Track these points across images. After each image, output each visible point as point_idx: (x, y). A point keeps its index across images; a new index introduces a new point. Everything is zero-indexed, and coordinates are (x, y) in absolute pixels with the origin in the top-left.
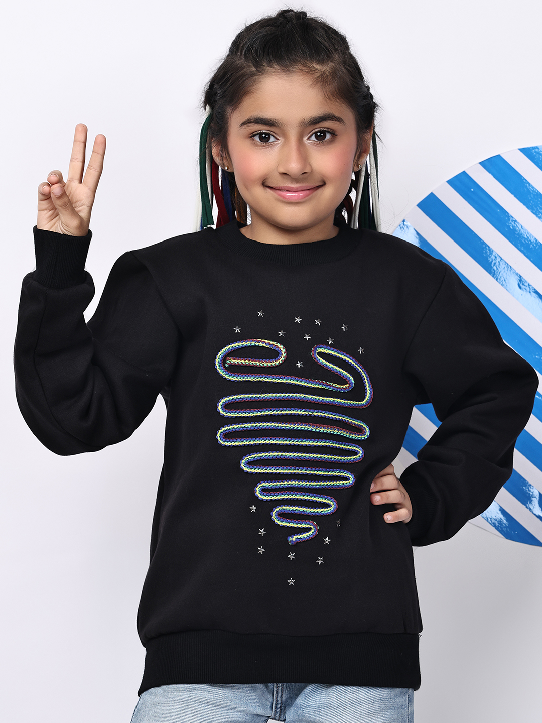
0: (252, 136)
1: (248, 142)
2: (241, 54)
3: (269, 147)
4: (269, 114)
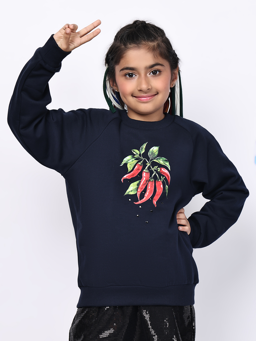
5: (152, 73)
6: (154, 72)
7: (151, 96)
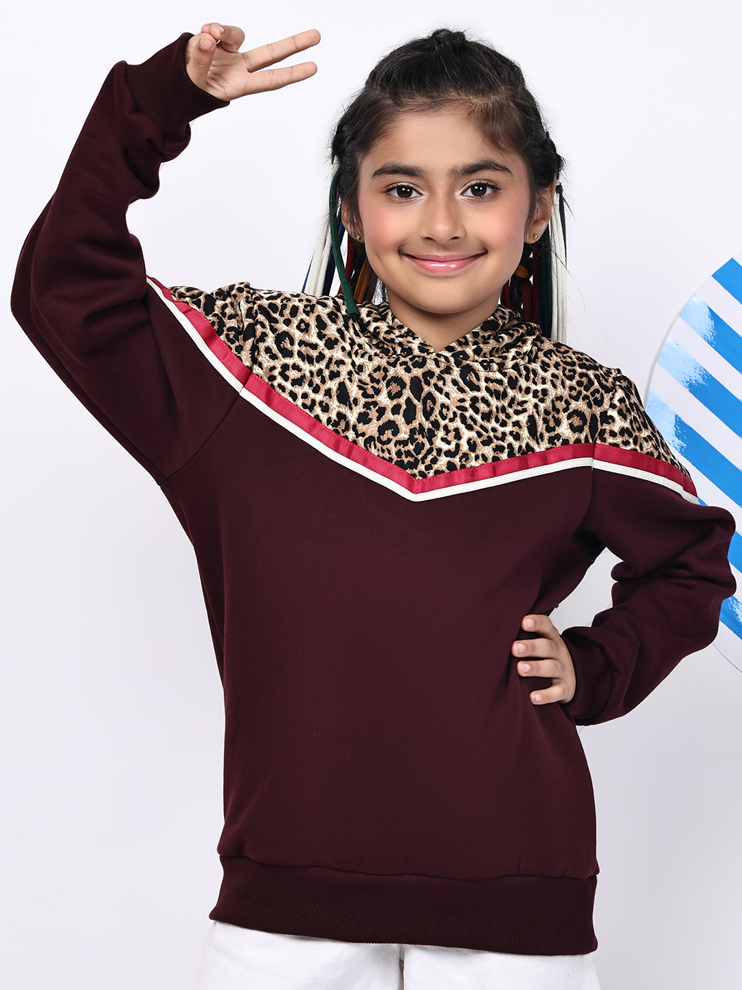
2: (377, 84)
3: (410, 204)
5: (472, 191)
6: (476, 188)
7: (464, 259)
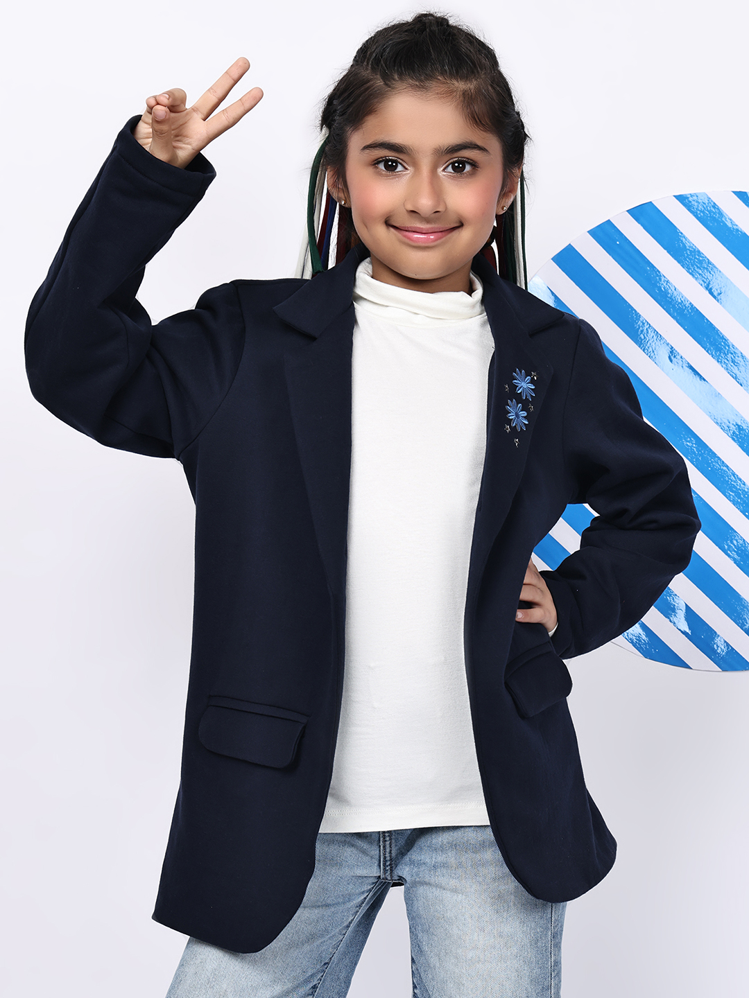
0: (376, 163)
1: (371, 170)
2: (368, 64)
3: (395, 178)
4: (398, 138)
5: (452, 167)
6: (456, 165)
7: (441, 231)
